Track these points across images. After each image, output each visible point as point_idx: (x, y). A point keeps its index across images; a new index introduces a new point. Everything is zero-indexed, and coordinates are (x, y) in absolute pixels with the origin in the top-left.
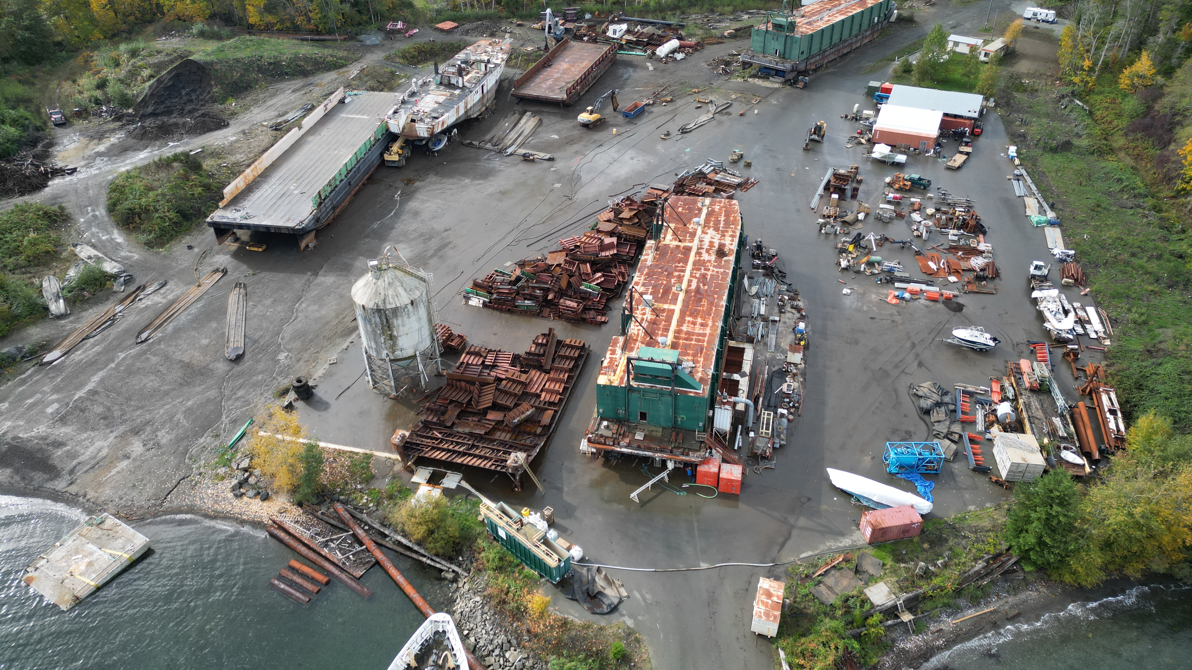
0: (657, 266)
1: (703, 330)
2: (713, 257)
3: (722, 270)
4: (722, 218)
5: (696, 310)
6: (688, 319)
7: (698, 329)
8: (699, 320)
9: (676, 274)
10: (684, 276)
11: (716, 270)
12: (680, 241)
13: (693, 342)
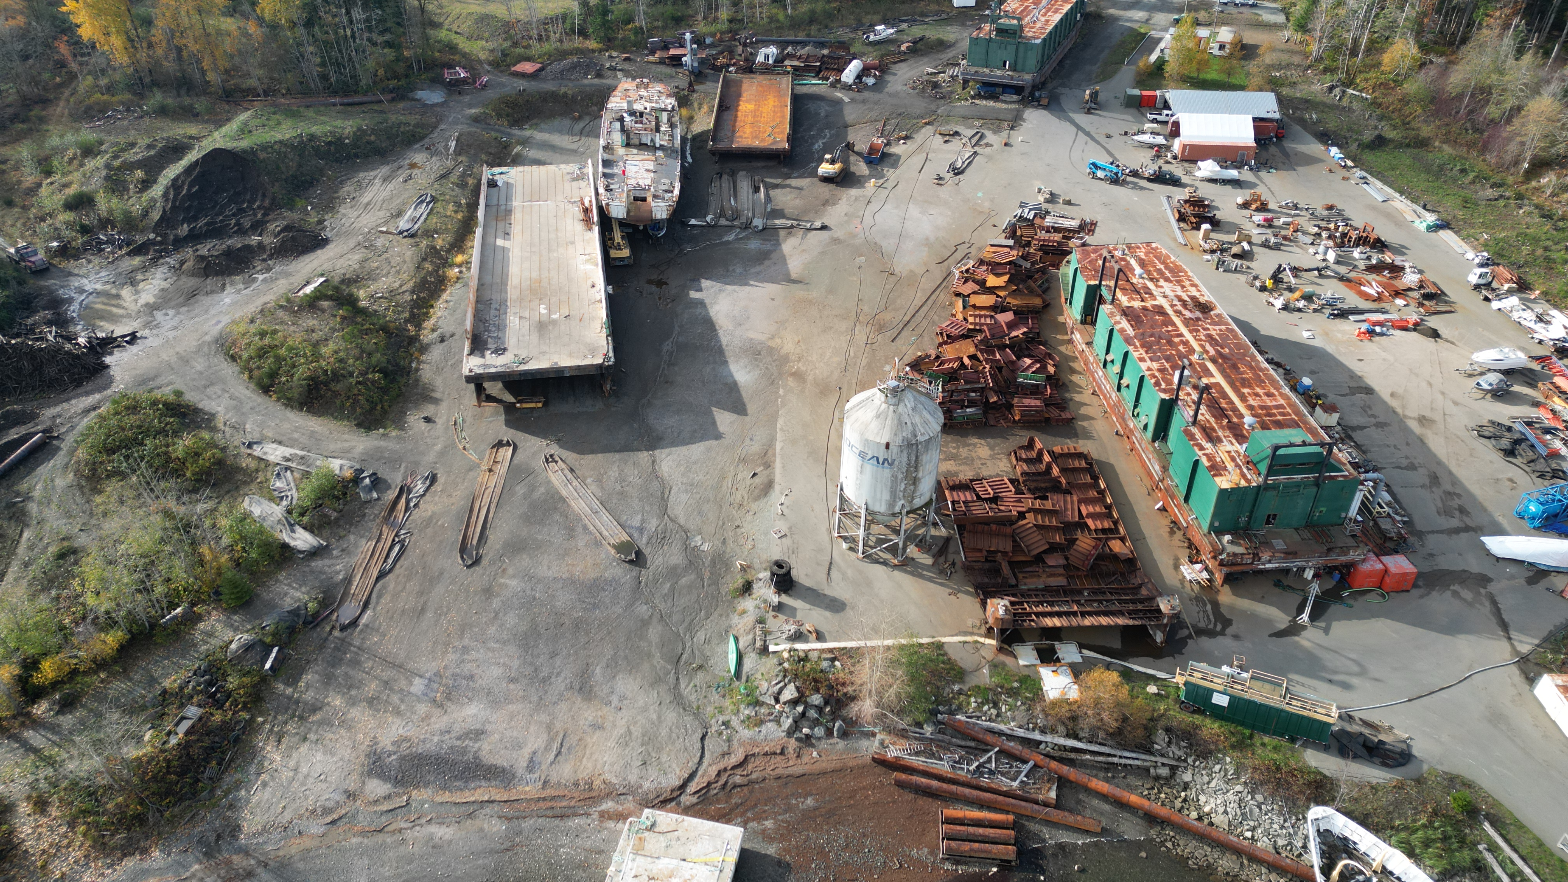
0: (1143, 334)
1: (1275, 400)
2: (1198, 314)
3: (1223, 327)
4: (1162, 267)
5: (1243, 379)
6: (1246, 391)
7: (1269, 402)
8: (1258, 390)
9: (1177, 340)
10: (1188, 341)
11: (1217, 328)
12: (1142, 301)
13: (1279, 417)
